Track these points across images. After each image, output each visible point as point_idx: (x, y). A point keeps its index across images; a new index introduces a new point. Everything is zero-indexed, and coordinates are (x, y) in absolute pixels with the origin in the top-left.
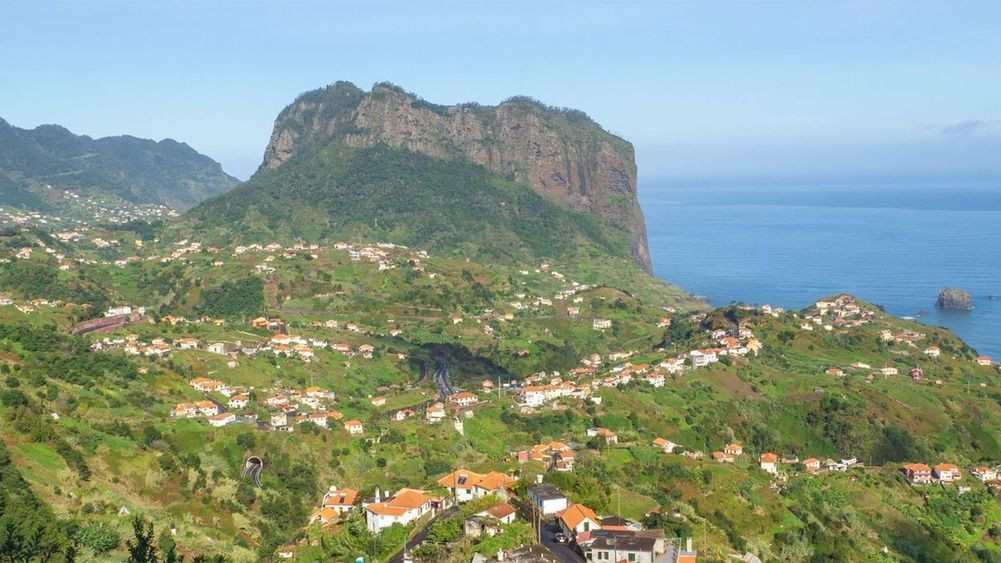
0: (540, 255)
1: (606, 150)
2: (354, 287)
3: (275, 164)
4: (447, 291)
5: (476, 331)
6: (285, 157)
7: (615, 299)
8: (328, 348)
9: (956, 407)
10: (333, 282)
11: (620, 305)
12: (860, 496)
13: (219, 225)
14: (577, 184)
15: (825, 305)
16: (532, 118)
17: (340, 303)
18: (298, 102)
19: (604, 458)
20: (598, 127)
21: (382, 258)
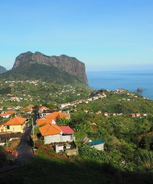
0: (68, 83)
1: (80, 64)
2: (30, 89)
3: (15, 67)
4: (49, 89)
5: (54, 96)
6: (17, 65)
7: (81, 90)
8: (23, 99)
9: (140, 105)
10: (26, 88)
11: (82, 91)
12: (123, 120)
13: (4, 78)
14: (75, 71)
15: (118, 90)
16: (66, 58)
17: (27, 92)
18: (20, 55)
19: (74, 114)
20: (78, 60)
21: (36, 83)
